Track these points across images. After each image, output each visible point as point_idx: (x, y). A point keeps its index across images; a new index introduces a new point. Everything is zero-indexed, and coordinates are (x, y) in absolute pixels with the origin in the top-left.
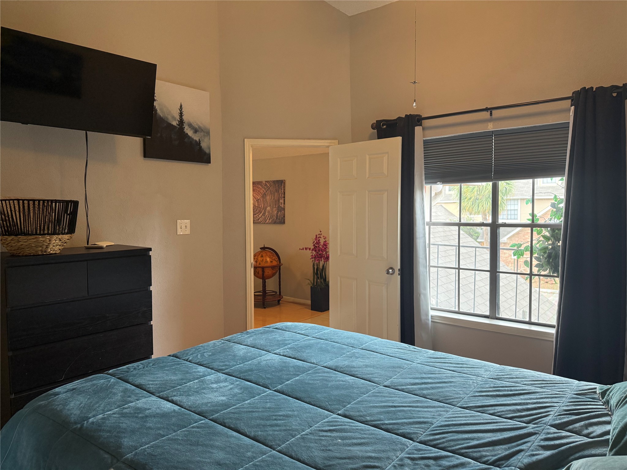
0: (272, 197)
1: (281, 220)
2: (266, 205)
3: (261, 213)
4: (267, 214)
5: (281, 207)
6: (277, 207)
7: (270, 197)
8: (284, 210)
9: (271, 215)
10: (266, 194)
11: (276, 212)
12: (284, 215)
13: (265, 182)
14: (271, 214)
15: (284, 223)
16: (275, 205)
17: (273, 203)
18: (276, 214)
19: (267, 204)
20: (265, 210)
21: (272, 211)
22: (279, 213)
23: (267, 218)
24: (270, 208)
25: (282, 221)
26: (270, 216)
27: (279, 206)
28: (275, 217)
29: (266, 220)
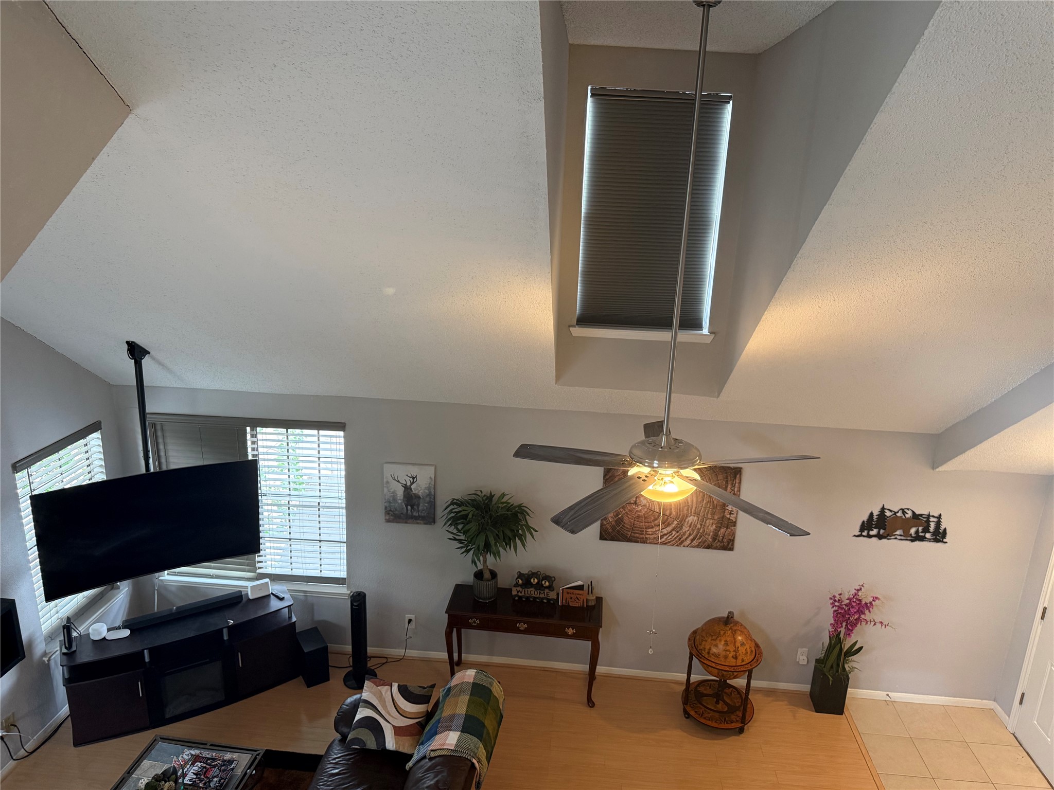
1: (726, 544)
4: (685, 529)
5: (729, 519)
6: (716, 517)
9: (698, 532)
11: (714, 527)
14: (699, 529)
15: (732, 549)
16: (713, 514)
17: (705, 510)
18: (714, 532)
21: (701, 525)
22: (723, 530)
23: (687, 537)
25: (728, 545)
26: (694, 534)
27: (723, 517)
28: (710, 537)
29: (682, 539)
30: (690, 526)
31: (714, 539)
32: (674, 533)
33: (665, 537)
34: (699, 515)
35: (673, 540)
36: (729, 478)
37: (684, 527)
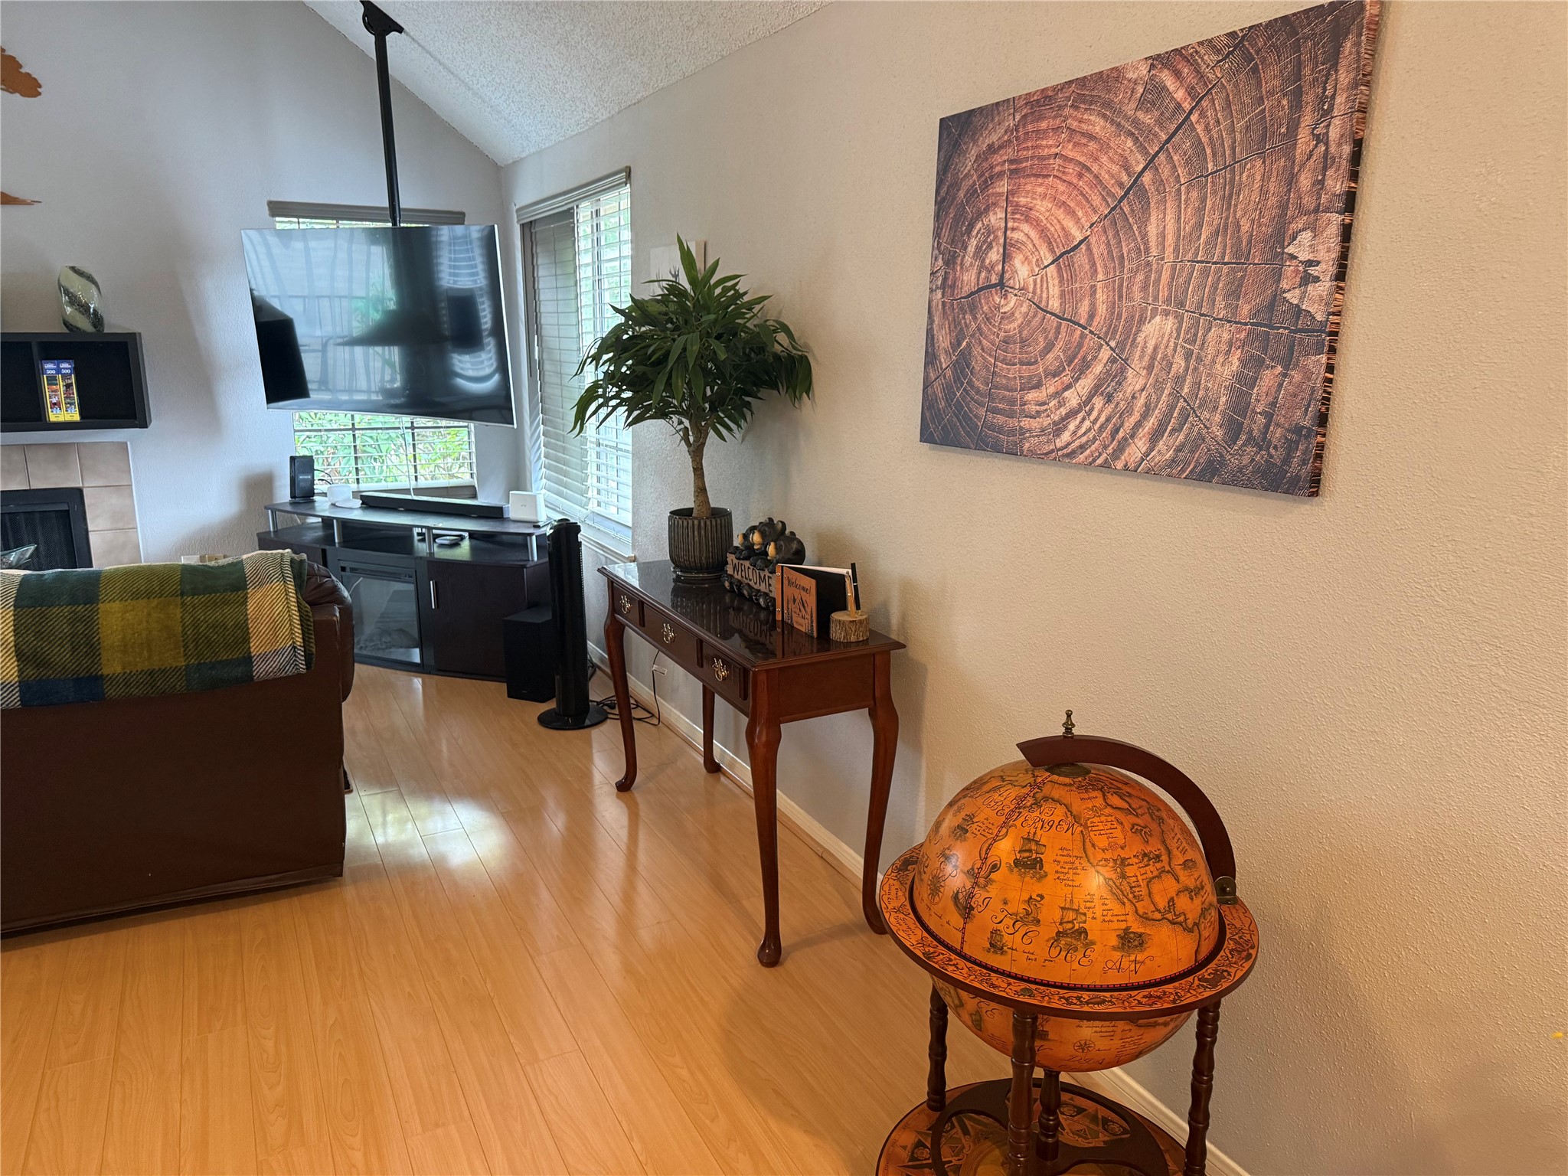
0: (1200, 210)
1: (1278, 455)
2: (1137, 295)
3: (1085, 367)
4: (1135, 380)
5: (1297, 311)
6: (1245, 310)
7: (1188, 214)
8: (1332, 350)
9: (1176, 395)
10: (1143, 194)
11: (1236, 363)
12: (1326, 400)
13: (1144, 70)
14: (1179, 380)
15: (1313, 485)
16: (1235, 293)
17: (1205, 273)
18: (1231, 389)
19: (1145, 288)
20: (1121, 345)
21: (1188, 355)
22: (1268, 378)
23: (1139, 425)
24: (1170, 324)
25: (1287, 460)
26: (1162, 405)
27: (1271, 306)
28: (1217, 418)
29: (1121, 434)
30: (1150, 368)
31: (1234, 429)
32: (1098, 402)
33: (1072, 427)
34: (1182, 304)
35: (1095, 439)
36: (1307, 71)
37: (1130, 373)
